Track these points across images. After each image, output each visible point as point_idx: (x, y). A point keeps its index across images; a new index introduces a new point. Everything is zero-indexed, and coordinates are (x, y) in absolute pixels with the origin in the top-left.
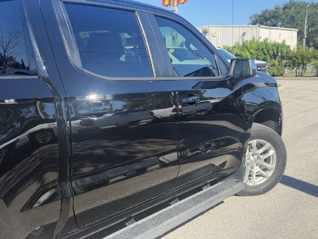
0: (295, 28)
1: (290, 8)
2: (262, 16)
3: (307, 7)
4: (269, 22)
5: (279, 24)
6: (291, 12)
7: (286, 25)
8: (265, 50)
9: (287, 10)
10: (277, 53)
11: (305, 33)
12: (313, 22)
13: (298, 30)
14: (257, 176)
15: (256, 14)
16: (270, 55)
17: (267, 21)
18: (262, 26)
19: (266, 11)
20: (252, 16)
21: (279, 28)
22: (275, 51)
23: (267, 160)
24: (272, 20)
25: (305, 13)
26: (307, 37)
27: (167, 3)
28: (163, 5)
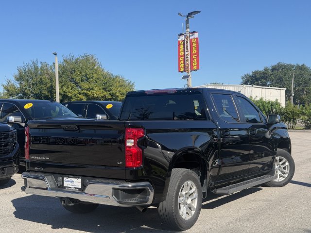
0: (283, 87)
1: (278, 70)
2: (253, 76)
3: (293, 69)
4: (259, 82)
5: (268, 83)
6: (279, 73)
7: (275, 85)
8: (261, 107)
9: (275, 72)
10: (272, 109)
11: (293, 92)
12: (299, 82)
13: (285, 89)
14: (279, 177)
15: (248, 75)
16: (265, 111)
17: (257, 81)
18: (254, 86)
19: (256, 72)
20: (244, 76)
21: (269, 87)
22: (270, 108)
23: (285, 168)
24: (262, 80)
25: (292, 74)
26: (295, 95)
27: (182, 69)
28: (179, 71)
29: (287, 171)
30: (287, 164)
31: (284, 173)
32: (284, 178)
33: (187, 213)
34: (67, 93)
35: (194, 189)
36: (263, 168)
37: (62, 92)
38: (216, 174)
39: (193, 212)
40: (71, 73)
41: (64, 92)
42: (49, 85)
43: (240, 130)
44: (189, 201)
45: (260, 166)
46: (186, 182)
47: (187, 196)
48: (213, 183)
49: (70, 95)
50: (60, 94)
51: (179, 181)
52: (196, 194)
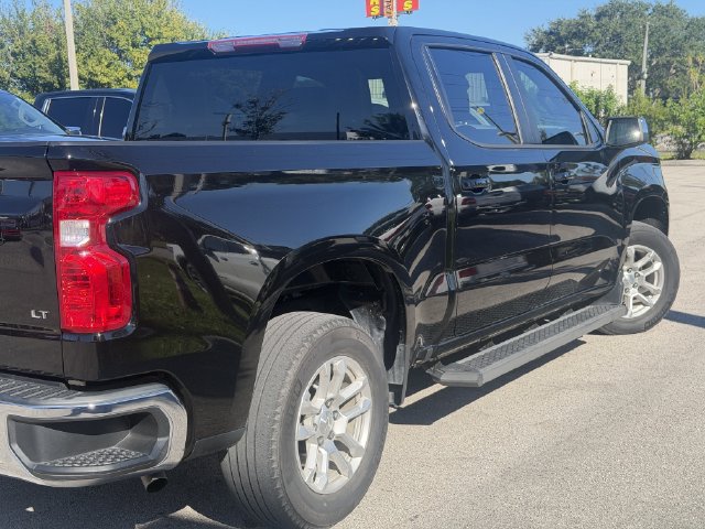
0: (623, 58)
1: (611, 17)
2: (551, 33)
3: (647, 13)
4: (567, 46)
5: (588, 49)
6: (612, 25)
7: (603, 53)
9: (604, 20)
10: (597, 111)
11: (645, 69)
12: (661, 44)
13: (629, 62)
14: (634, 304)
15: (539, 29)
17: (562, 44)
18: (555, 55)
19: (560, 23)
20: (530, 32)
21: (590, 58)
22: (593, 107)
23: (650, 279)
24: (574, 42)
25: (644, 27)
26: (649, 78)
27: (376, 10)
28: (369, 15)
29: (657, 286)
30: (658, 265)
31: (647, 293)
32: (648, 308)
33: (332, 466)
34: (96, 75)
35: (360, 381)
36: (588, 284)
37: (84, 73)
38: (439, 318)
39: (356, 462)
40: (107, 25)
41: (90, 73)
42: (52, 56)
43: (521, 169)
44: (339, 427)
45: (579, 277)
46: (326, 365)
47: (333, 408)
48: (430, 349)
49: (105, 80)
50: (80, 78)
51: (296, 364)
52: (365, 401)
